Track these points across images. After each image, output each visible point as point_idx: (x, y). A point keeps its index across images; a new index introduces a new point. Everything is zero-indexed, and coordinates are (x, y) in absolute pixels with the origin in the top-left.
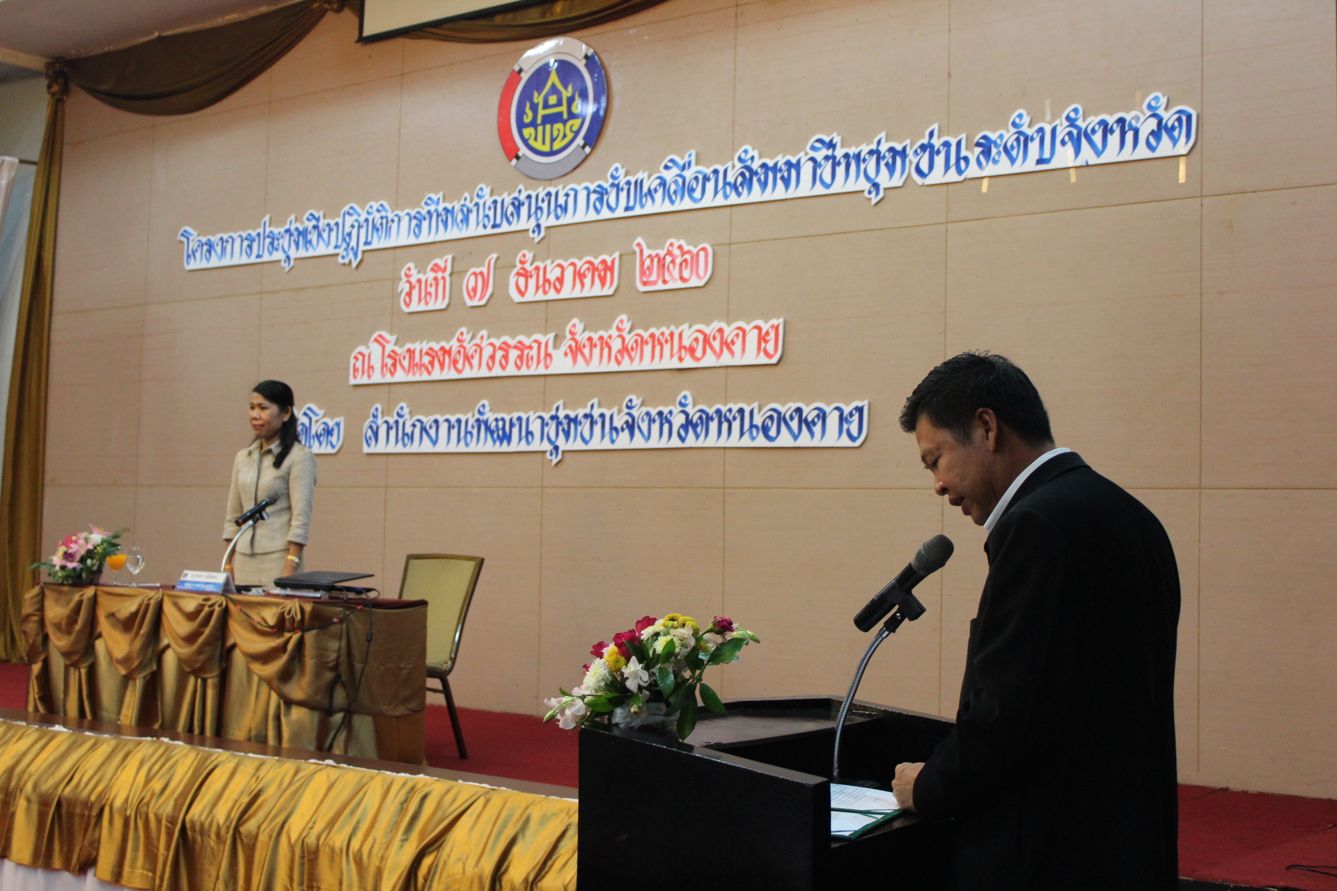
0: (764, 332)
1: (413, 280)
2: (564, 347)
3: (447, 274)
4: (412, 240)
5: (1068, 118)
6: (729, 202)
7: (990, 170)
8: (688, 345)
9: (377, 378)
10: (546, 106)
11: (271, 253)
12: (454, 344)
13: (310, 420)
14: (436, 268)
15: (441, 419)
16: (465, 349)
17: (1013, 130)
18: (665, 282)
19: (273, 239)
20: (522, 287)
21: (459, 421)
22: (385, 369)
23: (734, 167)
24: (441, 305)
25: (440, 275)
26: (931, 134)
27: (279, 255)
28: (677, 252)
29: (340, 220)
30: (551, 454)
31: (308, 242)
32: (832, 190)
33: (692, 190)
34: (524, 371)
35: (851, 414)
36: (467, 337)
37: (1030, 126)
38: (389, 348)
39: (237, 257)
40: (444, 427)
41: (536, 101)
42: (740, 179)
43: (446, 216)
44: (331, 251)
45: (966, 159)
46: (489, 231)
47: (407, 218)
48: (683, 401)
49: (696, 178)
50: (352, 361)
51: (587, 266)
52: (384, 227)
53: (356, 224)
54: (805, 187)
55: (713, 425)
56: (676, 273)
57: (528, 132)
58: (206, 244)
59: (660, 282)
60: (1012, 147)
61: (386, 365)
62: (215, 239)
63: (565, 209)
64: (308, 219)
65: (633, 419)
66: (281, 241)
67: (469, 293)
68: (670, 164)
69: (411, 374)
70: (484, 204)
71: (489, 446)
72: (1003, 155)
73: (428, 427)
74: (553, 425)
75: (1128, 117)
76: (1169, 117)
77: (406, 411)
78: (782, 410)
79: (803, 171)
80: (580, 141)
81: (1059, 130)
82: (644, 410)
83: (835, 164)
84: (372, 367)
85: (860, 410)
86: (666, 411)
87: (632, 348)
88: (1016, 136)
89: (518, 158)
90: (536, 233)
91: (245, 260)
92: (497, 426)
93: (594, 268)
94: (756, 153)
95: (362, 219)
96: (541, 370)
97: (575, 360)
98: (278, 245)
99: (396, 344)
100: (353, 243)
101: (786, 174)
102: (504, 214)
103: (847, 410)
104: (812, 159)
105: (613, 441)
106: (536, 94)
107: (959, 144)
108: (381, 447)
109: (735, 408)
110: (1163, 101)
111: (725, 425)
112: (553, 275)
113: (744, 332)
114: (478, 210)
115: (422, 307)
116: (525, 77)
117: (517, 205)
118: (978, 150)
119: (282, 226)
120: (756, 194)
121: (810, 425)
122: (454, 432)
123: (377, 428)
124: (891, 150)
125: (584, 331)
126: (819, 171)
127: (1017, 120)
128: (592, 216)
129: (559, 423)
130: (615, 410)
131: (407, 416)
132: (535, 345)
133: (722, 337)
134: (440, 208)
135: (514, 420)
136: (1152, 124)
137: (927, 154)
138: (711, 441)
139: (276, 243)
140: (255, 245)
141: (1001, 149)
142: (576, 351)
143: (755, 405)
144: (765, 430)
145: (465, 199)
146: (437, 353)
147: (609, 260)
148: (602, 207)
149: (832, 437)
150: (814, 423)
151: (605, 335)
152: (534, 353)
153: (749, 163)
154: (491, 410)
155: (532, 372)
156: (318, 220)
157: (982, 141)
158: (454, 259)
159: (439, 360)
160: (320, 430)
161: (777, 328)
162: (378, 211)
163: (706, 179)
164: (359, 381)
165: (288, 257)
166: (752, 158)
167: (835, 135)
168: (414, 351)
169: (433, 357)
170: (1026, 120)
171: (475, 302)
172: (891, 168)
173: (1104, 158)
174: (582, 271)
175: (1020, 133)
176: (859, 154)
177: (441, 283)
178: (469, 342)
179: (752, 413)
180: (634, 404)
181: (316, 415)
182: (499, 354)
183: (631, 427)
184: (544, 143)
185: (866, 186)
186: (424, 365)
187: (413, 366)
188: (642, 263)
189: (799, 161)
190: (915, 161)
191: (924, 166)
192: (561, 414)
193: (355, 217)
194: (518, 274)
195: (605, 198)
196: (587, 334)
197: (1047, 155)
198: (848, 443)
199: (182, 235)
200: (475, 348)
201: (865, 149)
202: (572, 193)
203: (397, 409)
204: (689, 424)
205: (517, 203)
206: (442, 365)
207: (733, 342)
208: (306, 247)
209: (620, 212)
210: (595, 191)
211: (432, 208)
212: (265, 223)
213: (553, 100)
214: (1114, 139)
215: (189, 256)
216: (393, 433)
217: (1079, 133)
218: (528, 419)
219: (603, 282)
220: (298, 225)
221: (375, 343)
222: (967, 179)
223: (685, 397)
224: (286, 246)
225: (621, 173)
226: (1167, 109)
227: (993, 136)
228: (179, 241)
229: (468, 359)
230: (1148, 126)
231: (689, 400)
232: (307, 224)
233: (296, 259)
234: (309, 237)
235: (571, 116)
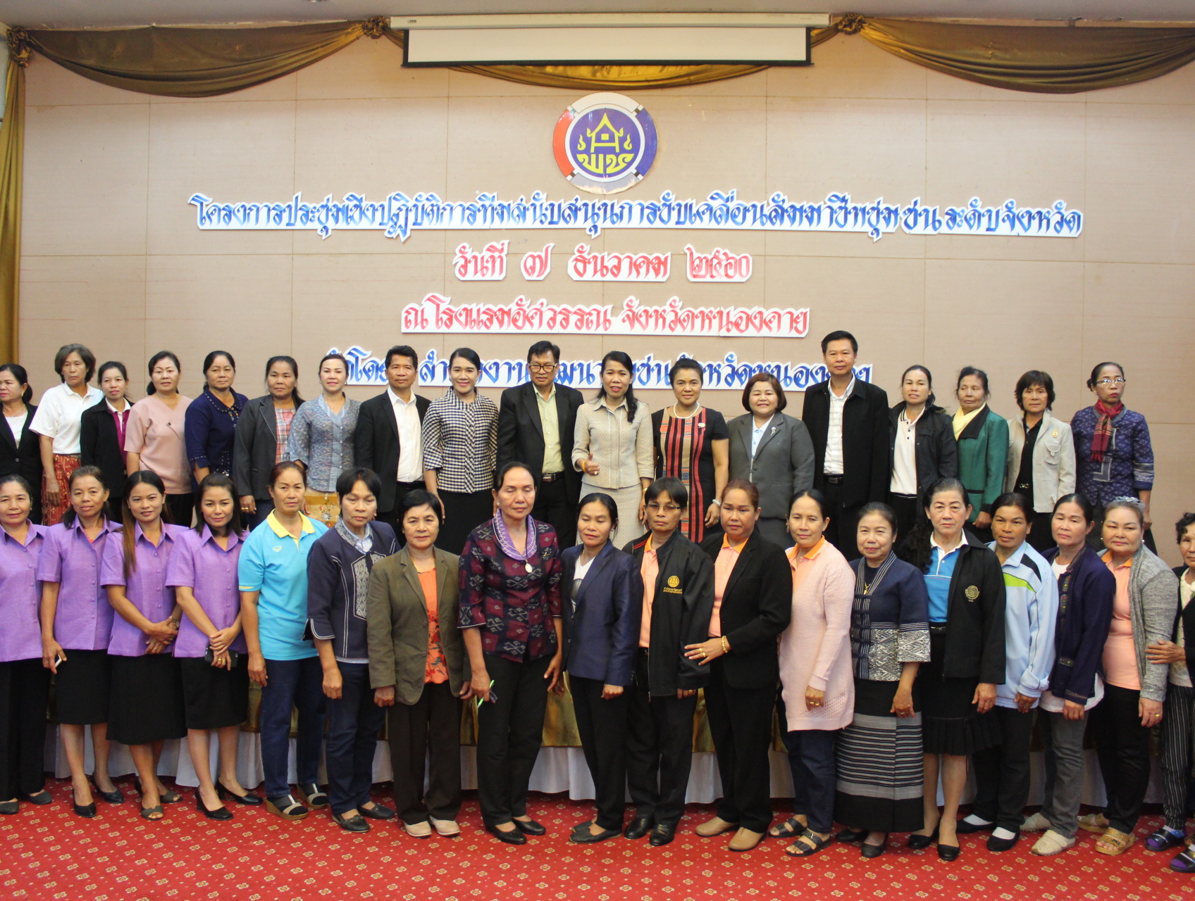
0: (795, 316)
1: (469, 256)
2: (622, 315)
3: (503, 255)
4: (466, 225)
5: (1007, 206)
6: (765, 228)
7: (955, 230)
8: (734, 321)
9: (431, 328)
10: (598, 140)
11: (304, 223)
12: (514, 308)
13: (357, 359)
14: (492, 249)
15: (501, 363)
16: (525, 312)
17: (971, 208)
18: (712, 276)
19: (308, 212)
20: (581, 270)
21: (520, 365)
22: (440, 322)
23: (768, 204)
24: (497, 276)
25: (496, 254)
26: (916, 203)
27: (314, 225)
29: (386, 204)
31: (349, 218)
32: (845, 229)
33: (734, 216)
34: (584, 330)
36: (526, 303)
37: (982, 207)
38: (443, 307)
39: (264, 221)
40: (504, 370)
41: (589, 135)
42: (774, 214)
43: (502, 211)
44: (376, 226)
45: (939, 221)
46: (546, 225)
47: (460, 208)
48: (730, 358)
49: (738, 209)
50: (404, 315)
51: (642, 259)
52: (438, 212)
53: (404, 208)
54: (824, 224)
56: (722, 271)
57: (581, 157)
58: (224, 209)
59: (708, 276)
60: (970, 218)
61: (441, 319)
62: (235, 206)
63: (621, 217)
64: (348, 199)
66: (317, 215)
67: (527, 271)
68: (715, 196)
69: (468, 327)
70: (541, 205)
72: (964, 222)
73: (487, 368)
75: (1044, 211)
76: (1068, 215)
78: (810, 368)
79: (822, 214)
80: (633, 169)
81: (1001, 213)
83: (847, 213)
84: (426, 320)
85: (868, 370)
86: (715, 364)
87: (684, 320)
88: (973, 212)
89: (573, 175)
90: (593, 232)
91: (272, 225)
93: (649, 262)
94: (786, 198)
95: (410, 205)
96: (601, 330)
97: (632, 325)
98: (313, 217)
99: (449, 304)
100: (402, 222)
101: (809, 215)
102: (561, 215)
104: (829, 207)
106: (589, 131)
107: (934, 212)
108: (438, 381)
109: (773, 365)
110: (1064, 205)
112: (611, 263)
113: (779, 316)
114: (535, 209)
115: (479, 277)
117: (575, 210)
118: (948, 217)
119: (318, 202)
120: (787, 224)
123: (434, 367)
124: (887, 209)
125: (639, 305)
126: (835, 216)
127: (974, 203)
128: (645, 224)
132: (595, 313)
133: (761, 318)
134: (496, 204)
135: (576, 366)
136: (1058, 218)
137: (913, 214)
139: (311, 215)
140: (285, 216)
141: (963, 218)
142: (633, 318)
143: (789, 364)
145: (522, 200)
146: (495, 313)
147: (663, 258)
148: (655, 219)
151: (660, 310)
152: (594, 318)
153: (781, 204)
155: (592, 331)
156: (360, 200)
157: (950, 212)
158: (509, 243)
159: (498, 318)
161: (805, 314)
162: (427, 199)
163: (746, 210)
164: (411, 330)
165: (325, 227)
166: (783, 201)
167: (846, 194)
168: (471, 310)
169: (492, 316)
170: (979, 203)
171: (534, 277)
172: (887, 220)
173: (1029, 233)
174: (638, 263)
175: (976, 211)
176: (864, 209)
177: (498, 261)
178: (528, 307)
179: (786, 369)
181: (365, 355)
182: (559, 317)
184: (597, 167)
185: (870, 230)
186: (482, 321)
187: (471, 321)
188: (692, 262)
189: (819, 207)
190: (904, 218)
191: (911, 222)
193: (403, 202)
194: (576, 260)
195: (658, 213)
196: (643, 308)
197: (993, 226)
199: (193, 199)
200: (535, 311)
201: (869, 206)
202: (627, 207)
204: (734, 374)
205: (573, 208)
206: (501, 323)
207: (770, 321)
208: (347, 221)
209: (672, 224)
210: (648, 207)
211: (487, 203)
212: (297, 198)
213: (605, 137)
214: (1035, 223)
215: (202, 218)
217: (1014, 216)
218: (589, 365)
219: (657, 272)
220: (335, 203)
221: (428, 302)
222: (939, 234)
223: (731, 356)
224: (323, 218)
225: (672, 197)
226: (1066, 210)
227: (958, 210)
228: (190, 204)
229: (528, 319)
230: (1055, 218)
231: (735, 358)
232: (347, 203)
233: (335, 230)
234: (350, 213)
235: (623, 151)
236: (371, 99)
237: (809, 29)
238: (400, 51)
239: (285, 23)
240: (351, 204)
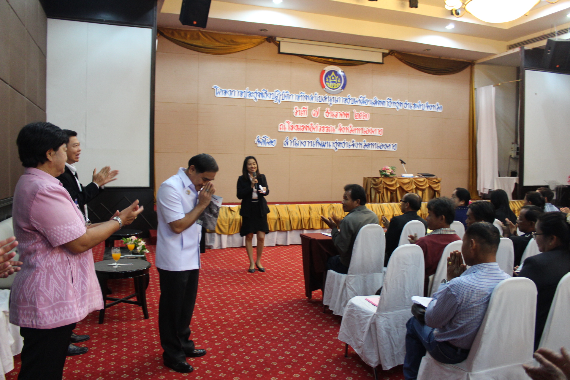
0: (380, 130)
1: (298, 110)
2: (338, 128)
3: (307, 110)
4: (297, 101)
5: (427, 103)
6: (373, 106)
7: (415, 109)
8: (365, 131)
9: (287, 130)
10: (332, 79)
11: (249, 97)
12: (309, 125)
13: (265, 139)
14: (304, 108)
15: (306, 141)
16: (313, 126)
19: (250, 93)
20: (327, 115)
21: (311, 142)
23: (373, 100)
24: (306, 116)
25: (305, 110)
26: (406, 101)
27: (252, 98)
28: (363, 113)
29: (274, 93)
30: (335, 150)
32: (391, 107)
33: (365, 103)
34: (328, 132)
36: (313, 124)
38: (291, 124)
39: (237, 95)
40: (307, 143)
42: (374, 102)
43: (306, 97)
44: (271, 99)
45: (412, 107)
46: (318, 102)
47: (295, 96)
48: (364, 141)
49: (366, 100)
50: (279, 126)
52: (289, 96)
54: (386, 106)
55: (370, 146)
56: (362, 117)
57: (327, 83)
58: (224, 91)
59: (359, 119)
61: (290, 128)
62: (228, 90)
63: (337, 101)
64: (263, 90)
66: (253, 95)
67: (313, 115)
68: (361, 97)
70: (317, 96)
71: (320, 147)
72: (417, 107)
73: (303, 142)
74: (336, 144)
75: (434, 105)
77: (296, 139)
78: (383, 144)
79: (386, 103)
80: (340, 88)
81: (425, 105)
82: (356, 142)
83: (391, 103)
84: (286, 128)
85: (396, 145)
86: (361, 143)
87: (353, 130)
89: (325, 88)
90: (330, 105)
91: (239, 97)
92: (322, 144)
93: (345, 114)
95: (281, 94)
96: (333, 133)
97: (340, 131)
99: (293, 123)
100: (278, 99)
101: (383, 103)
102: (322, 99)
103: (394, 145)
104: (387, 101)
105: (349, 148)
106: (329, 76)
107: (411, 104)
108: (289, 146)
109: (375, 143)
111: (373, 146)
112: (335, 114)
113: (376, 130)
114: (315, 97)
115: (300, 116)
116: (326, 72)
117: (326, 98)
118: (414, 105)
119: (253, 91)
120: (377, 105)
121: (388, 147)
122: (310, 144)
123: (288, 142)
124: (400, 103)
125: (342, 126)
126: (388, 104)
128: (344, 103)
130: (350, 142)
132: (331, 127)
133: (372, 130)
134: (305, 95)
135: (326, 142)
136: (437, 107)
137: (406, 104)
138: (370, 148)
139: (251, 95)
140: (243, 94)
142: (341, 130)
144: (380, 147)
145: (312, 94)
147: (348, 113)
148: (346, 102)
149: (391, 149)
151: (347, 127)
152: (331, 129)
154: (319, 140)
155: (330, 133)
156: (267, 91)
158: (308, 107)
160: (269, 141)
161: (382, 130)
162: (286, 92)
163: (368, 101)
164: (281, 131)
165: (256, 99)
166: (377, 99)
167: (391, 98)
168: (298, 126)
169: (304, 127)
170: (420, 102)
171: (315, 117)
172: (400, 106)
173: (431, 110)
174: (342, 114)
175: (420, 104)
177: (305, 112)
179: (378, 144)
180: (354, 141)
181: (267, 138)
182: (322, 128)
183: (353, 145)
184: (331, 86)
185: (396, 108)
186: (301, 129)
187: (298, 129)
188: (355, 115)
189: (385, 101)
190: (404, 105)
192: (338, 142)
193: (279, 93)
194: (326, 112)
195: (347, 100)
197: (423, 108)
198: (394, 150)
200: (315, 126)
201: (396, 102)
202: (339, 98)
203: (294, 138)
204: (366, 145)
206: (306, 129)
207: (374, 131)
208: (262, 97)
209: (350, 104)
210: (344, 99)
211: (302, 95)
212: (247, 89)
214: (432, 108)
215: (217, 93)
217: (428, 106)
218: (329, 142)
219: (347, 116)
220: (259, 91)
221: (286, 123)
222: (412, 110)
224: (255, 96)
225: (350, 96)
226: (439, 105)
227: (416, 104)
228: (213, 88)
229: (314, 129)
231: (366, 141)
232: (262, 92)
233: (259, 100)
234: (263, 95)
235: (338, 83)
236: (269, 61)
237: (383, 53)
238: (276, 48)
240: (264, 92)
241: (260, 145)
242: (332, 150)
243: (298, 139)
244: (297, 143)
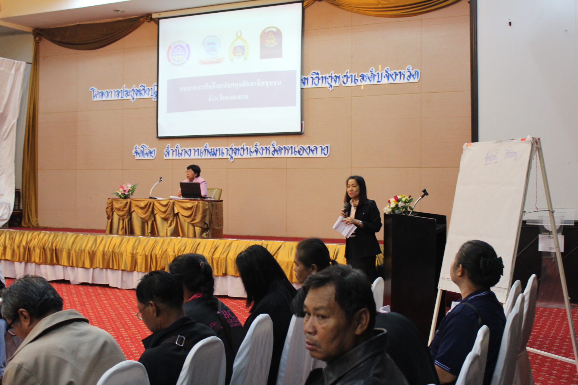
5: (386, 71)
7: (364, 83)
11: (126, 97)
13: (144, 149)
15: (192, 149)
17: (371, 73)
19: (127, 92)
21: (198, 149)
26: (347, 73)
27: (130, 97)
29: (153, 87)
30: (230, 159)
31: (141, 94)
32: (318, 86)
35: (325, 148)
37: (375, 72)
39: (114, 97)
40: (193, 151)
44: (150, 97)
45: (357, 80)
54: (310, 85)
55: (283, 151)
58: (101, 93)
60: (370, 77)
62: (104, 91)
64: (141, 86)
65: (257, 149)
66: (130, 93)
71: (209, 157)
73: (187, 151)
74: (231, 151)
75: (402, 71)
76: (413, 72)
77: (179, 146)
78: (304, 147)
79: (309, 80)
81: (383, 74)
82: (261, 146)
83: (319, 79)
85: (327, 147)
86: (268, 147)
88: (371, 74)
91: (116, 98)
92: (211, 151)
101: (304, 81)
103: (323, 147)
104: (312, 77)
105: (251, 155)
107: (355, 76)
108: (171, 157)
109: (290, 146)
110: (411, 68)
111: (287, 151)
118: (361, 78)
119: (131, 88)
121: (312, 151)
122: (197, 153)
123: (169, 151)
124: (335, 76)
126: (314, 81)
127: (372, 70)
129: (233, 150)
130: (251, 146)
131: (180, 148)
135: (218, 149)
136: (408, 74)
137: (346, 78)
138: (283, 155)
139: (128, 93)
140: (120, 94)
141: (367, 78)
143: (296, 145)
144: (299, 152)
149: (319, 154)
150: (314, 150)
154: (209, 146)
156: (144, 87)
157: (362, 75)
160: (148, 152)
165: (133, 98)
167: (318, 71)
170: (374, 70)
172: (335, 81)
173: (396, 82)
175: (372, 74)
176: (326, 77)
179: (295, 148)
180: (257, 145)
181: (146, 147)
183: (256, 151)
185: (328, 86)
189: (308, 78)
190: (342, 79)
191: (345, 81)
192: (233, 148)
197: (380, 80)
198: (324, 156)
199: (91, 90)
201: (328, 75)
203: (176, 146)
204: (275, 150)
212: (124, 87)
214: (398, 77)
215: (94, 96)
216: (175, 153)
217: (389, 75)
218: (222, 149)
220: (137, 88)
222: (357, 85)
223: (274, 143)
224: (132, 95)
226: (412, 70)
227: (365, 74)
230: (407, 74)
231: (275, 144)
233: (136, 99)
234: (141, 92)
238: (156, 26)
239: (120, 19)
240: (141, 88)
241: (138, 157)
242: (226, 159)
243: (181, 147)
244: (180, 152)
